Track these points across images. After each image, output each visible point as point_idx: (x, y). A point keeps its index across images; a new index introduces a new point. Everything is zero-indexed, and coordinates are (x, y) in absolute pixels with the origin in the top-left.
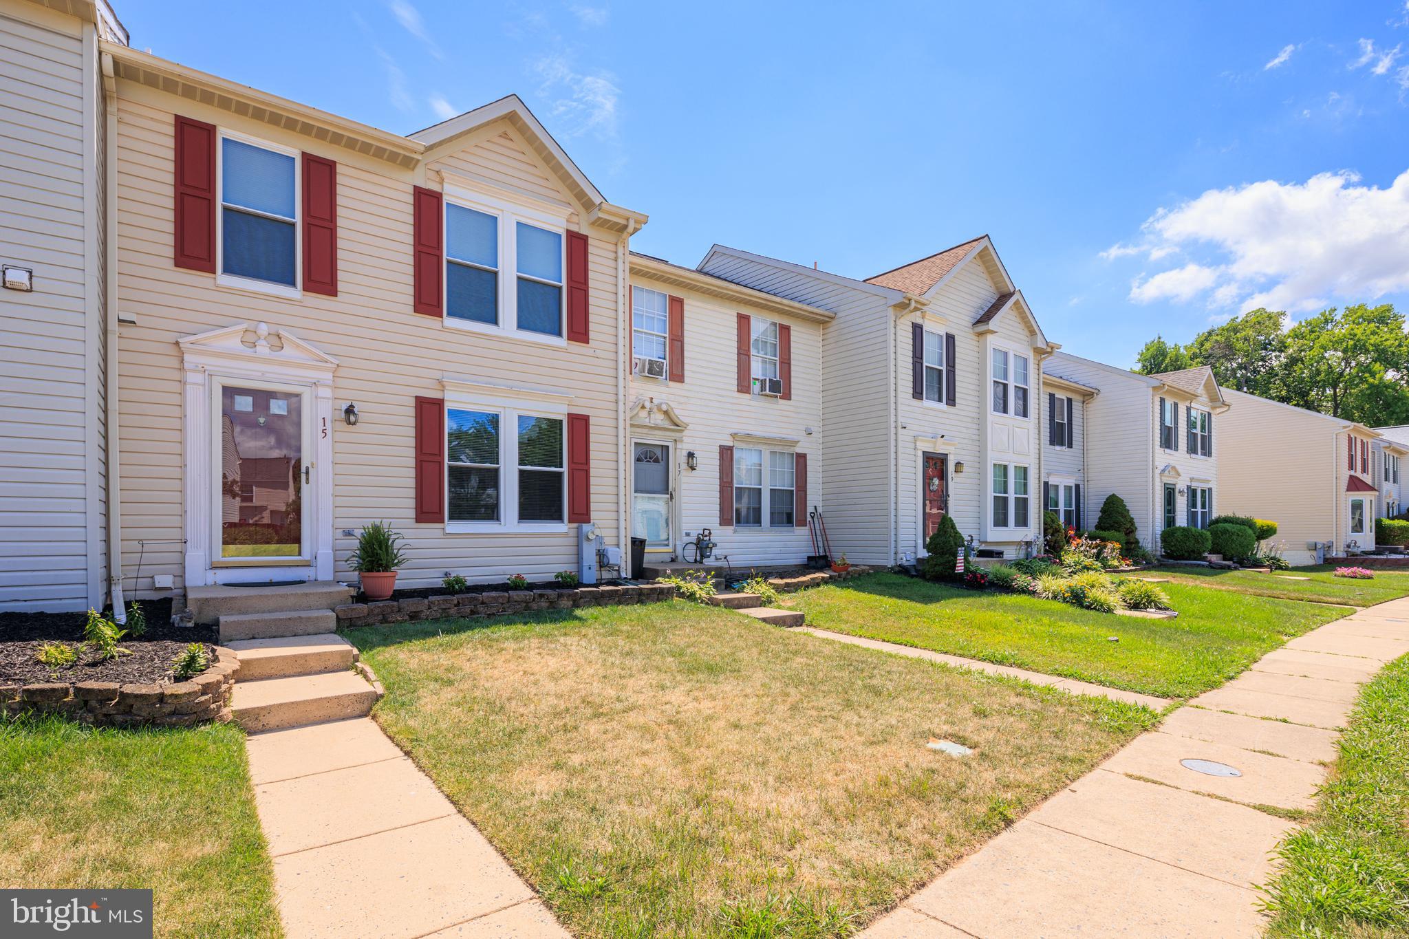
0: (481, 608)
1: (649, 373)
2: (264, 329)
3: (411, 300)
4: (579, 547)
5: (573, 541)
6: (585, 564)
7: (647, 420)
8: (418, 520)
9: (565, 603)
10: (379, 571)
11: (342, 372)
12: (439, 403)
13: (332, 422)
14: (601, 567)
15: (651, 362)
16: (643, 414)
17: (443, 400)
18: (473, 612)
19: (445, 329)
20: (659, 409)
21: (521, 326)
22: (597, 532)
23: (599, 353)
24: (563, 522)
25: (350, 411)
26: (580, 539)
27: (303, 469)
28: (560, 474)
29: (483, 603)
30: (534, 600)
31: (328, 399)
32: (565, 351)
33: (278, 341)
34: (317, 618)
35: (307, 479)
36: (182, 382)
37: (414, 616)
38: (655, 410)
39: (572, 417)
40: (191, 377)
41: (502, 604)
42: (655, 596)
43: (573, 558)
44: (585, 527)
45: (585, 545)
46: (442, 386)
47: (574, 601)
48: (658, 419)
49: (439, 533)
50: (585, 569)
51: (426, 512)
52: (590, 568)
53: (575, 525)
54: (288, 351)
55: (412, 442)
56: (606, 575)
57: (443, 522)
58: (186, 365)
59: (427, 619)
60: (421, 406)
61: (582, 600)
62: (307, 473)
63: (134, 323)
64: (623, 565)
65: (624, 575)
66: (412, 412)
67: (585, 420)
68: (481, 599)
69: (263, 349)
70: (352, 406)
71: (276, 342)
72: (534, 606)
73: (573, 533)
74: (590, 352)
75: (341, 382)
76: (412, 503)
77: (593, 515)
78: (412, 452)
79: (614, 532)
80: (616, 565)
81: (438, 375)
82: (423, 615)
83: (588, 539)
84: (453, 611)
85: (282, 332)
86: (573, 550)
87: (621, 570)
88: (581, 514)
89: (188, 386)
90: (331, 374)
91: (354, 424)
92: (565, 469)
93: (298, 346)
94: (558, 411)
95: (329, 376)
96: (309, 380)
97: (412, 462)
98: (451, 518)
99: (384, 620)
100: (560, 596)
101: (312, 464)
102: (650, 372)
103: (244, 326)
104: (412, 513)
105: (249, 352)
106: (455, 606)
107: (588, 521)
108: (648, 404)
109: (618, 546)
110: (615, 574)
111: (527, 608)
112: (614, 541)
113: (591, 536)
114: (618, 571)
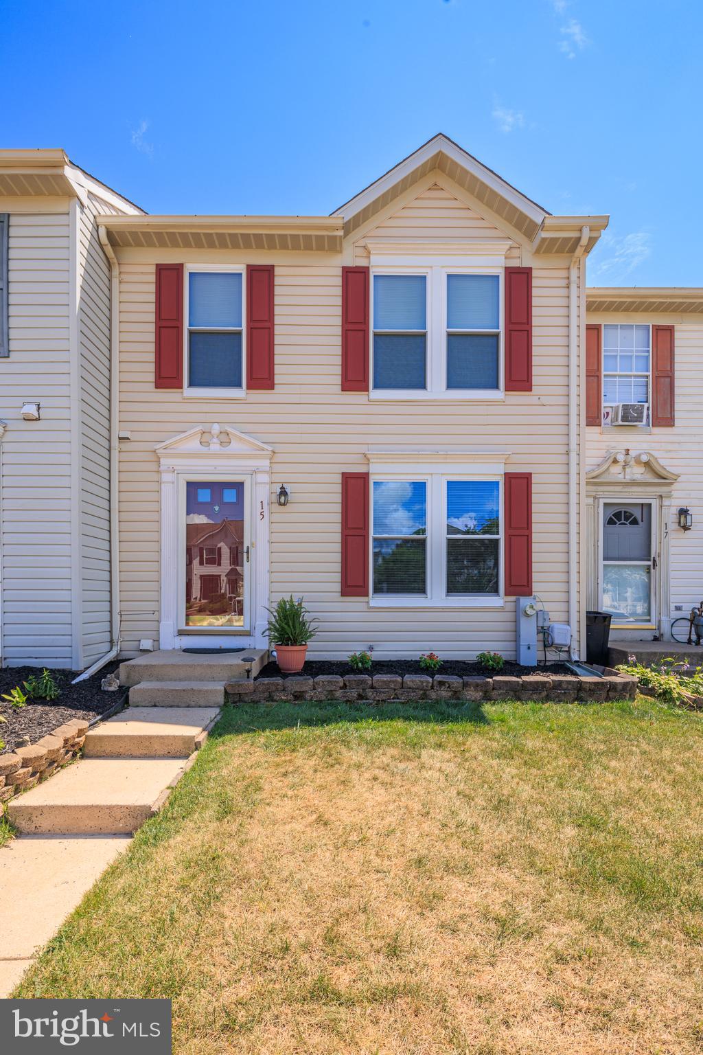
0: (369, 693)
1: (623, 421)
2: (216, 429)
3: (338, 380)
4: (516, 622)
5: (510, 616)
6: (523, 643)
7: (621, 476)
8: (344, 594)
9: (472, 694)
10: (288, 645)
11: (278, 458)
12: (364, 477)
13: (268, 504)
14: (545, 646)
15: (626, 407)
16: (616, 469)
17: (367, 474)
18: (360, 697)
19: (371, 403)
20: (638, 461)
21: (451, 385)
22: (539, 607)
23: (544, 400)
24: (498, 595)
25: (283, 492)
26: (518, 614)
27: (245, 550)
28: (496, 542)
29: (372, 687)
30: (432, 687)
31: (264, 483)
32: (503, 403)
33: (225, 437)
34: (207, 691)
35: (248, 558)
36: (159, 482)
37: (299, 696)
38: (632, 463)
39: (509, 477)
40: (166, 477)
41: (395, 690)
42: (604, 694)
43: (511, 636)
44: (525, 601)
45: (523, 620)
46: (367, 459)
47: (485, 692)
48: (637, 472)
49: (362, 607)
50: (523, 649)
51: (352, 586)
52: (529, 648)
53: (513, 598)
54: (235, 446)
55: (338, 518)
56: (552, 656)
57: (367, 595)
58: (162, 468)
59: (311, 700)
60: (347, 482)
61: (495, 692)
62: (248, 552)
63: (128, 439)
64: (575, 645)
65: (575, 657)
66: (339, 488)
67: (527, 478)
68: (370, 682)
69: (215, 447)
70: (282, 488)
71: (224, 438)
72: (433, 695)
73: (510, 607)
74: (534, 400)
75: (277, 468)
76: (338, 577)
77: (536, 587)
78: (338, 527)
79: (563, 607)
80: (566, 646)
81: (363, 449)
82: (307, 696)
83: (527, 615)
84: (339, 693)
85: (229, 429)
86: (511, 626)
87: (572, 651)
88: (521, 585)
89: (163, 485)
90: (268, 461)
91: (284, 504)
92: (501, 536)
93: (241, 439)
94: (492, 471)
95: (267, 462)
96: (248, 469)
97: (338, 537)
98: (376, 590)
99: (270, 698)
100: (465, 685)
101: (252, 544)
102: (625, 418)
103: (200, 428)
104: (338, 587)
105: (204, 450)
106: (341, 688)
107: (529, 593)
108: (621, 457)
109: (568, 622)
110: (563, 656)
111: (424, 696)
112: (563, 617)
113: (529, 611)
114: (569, 652)
